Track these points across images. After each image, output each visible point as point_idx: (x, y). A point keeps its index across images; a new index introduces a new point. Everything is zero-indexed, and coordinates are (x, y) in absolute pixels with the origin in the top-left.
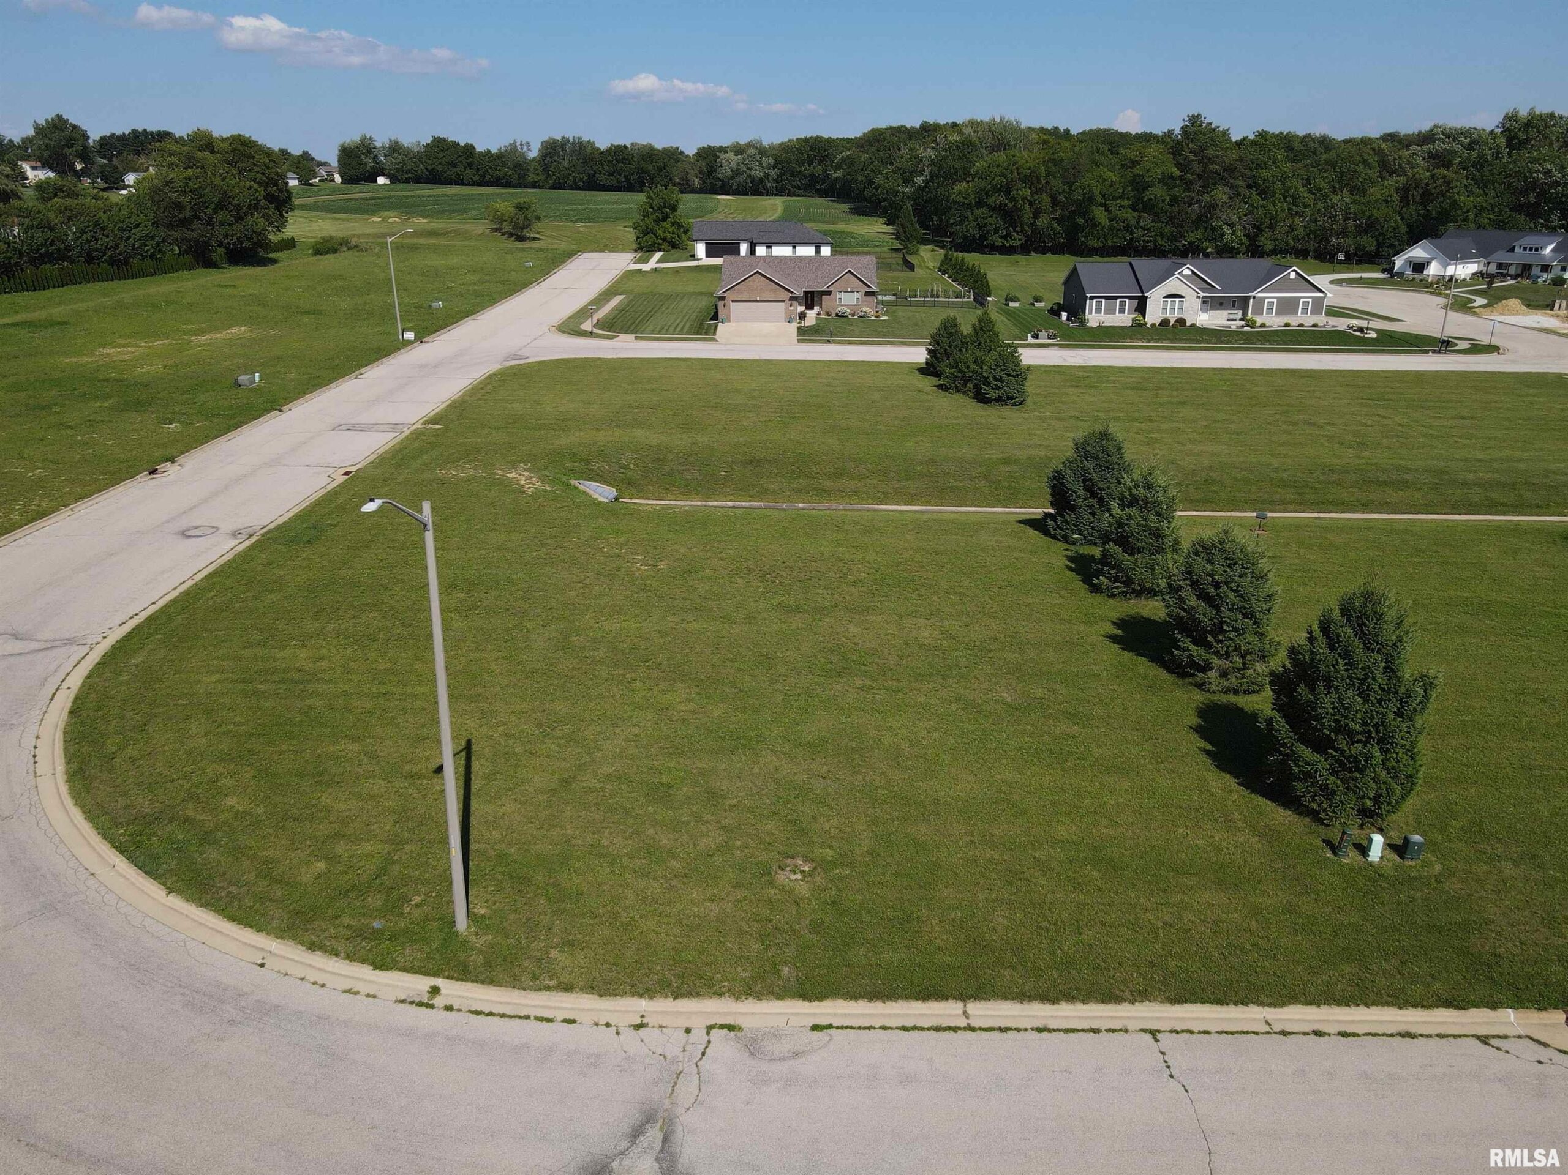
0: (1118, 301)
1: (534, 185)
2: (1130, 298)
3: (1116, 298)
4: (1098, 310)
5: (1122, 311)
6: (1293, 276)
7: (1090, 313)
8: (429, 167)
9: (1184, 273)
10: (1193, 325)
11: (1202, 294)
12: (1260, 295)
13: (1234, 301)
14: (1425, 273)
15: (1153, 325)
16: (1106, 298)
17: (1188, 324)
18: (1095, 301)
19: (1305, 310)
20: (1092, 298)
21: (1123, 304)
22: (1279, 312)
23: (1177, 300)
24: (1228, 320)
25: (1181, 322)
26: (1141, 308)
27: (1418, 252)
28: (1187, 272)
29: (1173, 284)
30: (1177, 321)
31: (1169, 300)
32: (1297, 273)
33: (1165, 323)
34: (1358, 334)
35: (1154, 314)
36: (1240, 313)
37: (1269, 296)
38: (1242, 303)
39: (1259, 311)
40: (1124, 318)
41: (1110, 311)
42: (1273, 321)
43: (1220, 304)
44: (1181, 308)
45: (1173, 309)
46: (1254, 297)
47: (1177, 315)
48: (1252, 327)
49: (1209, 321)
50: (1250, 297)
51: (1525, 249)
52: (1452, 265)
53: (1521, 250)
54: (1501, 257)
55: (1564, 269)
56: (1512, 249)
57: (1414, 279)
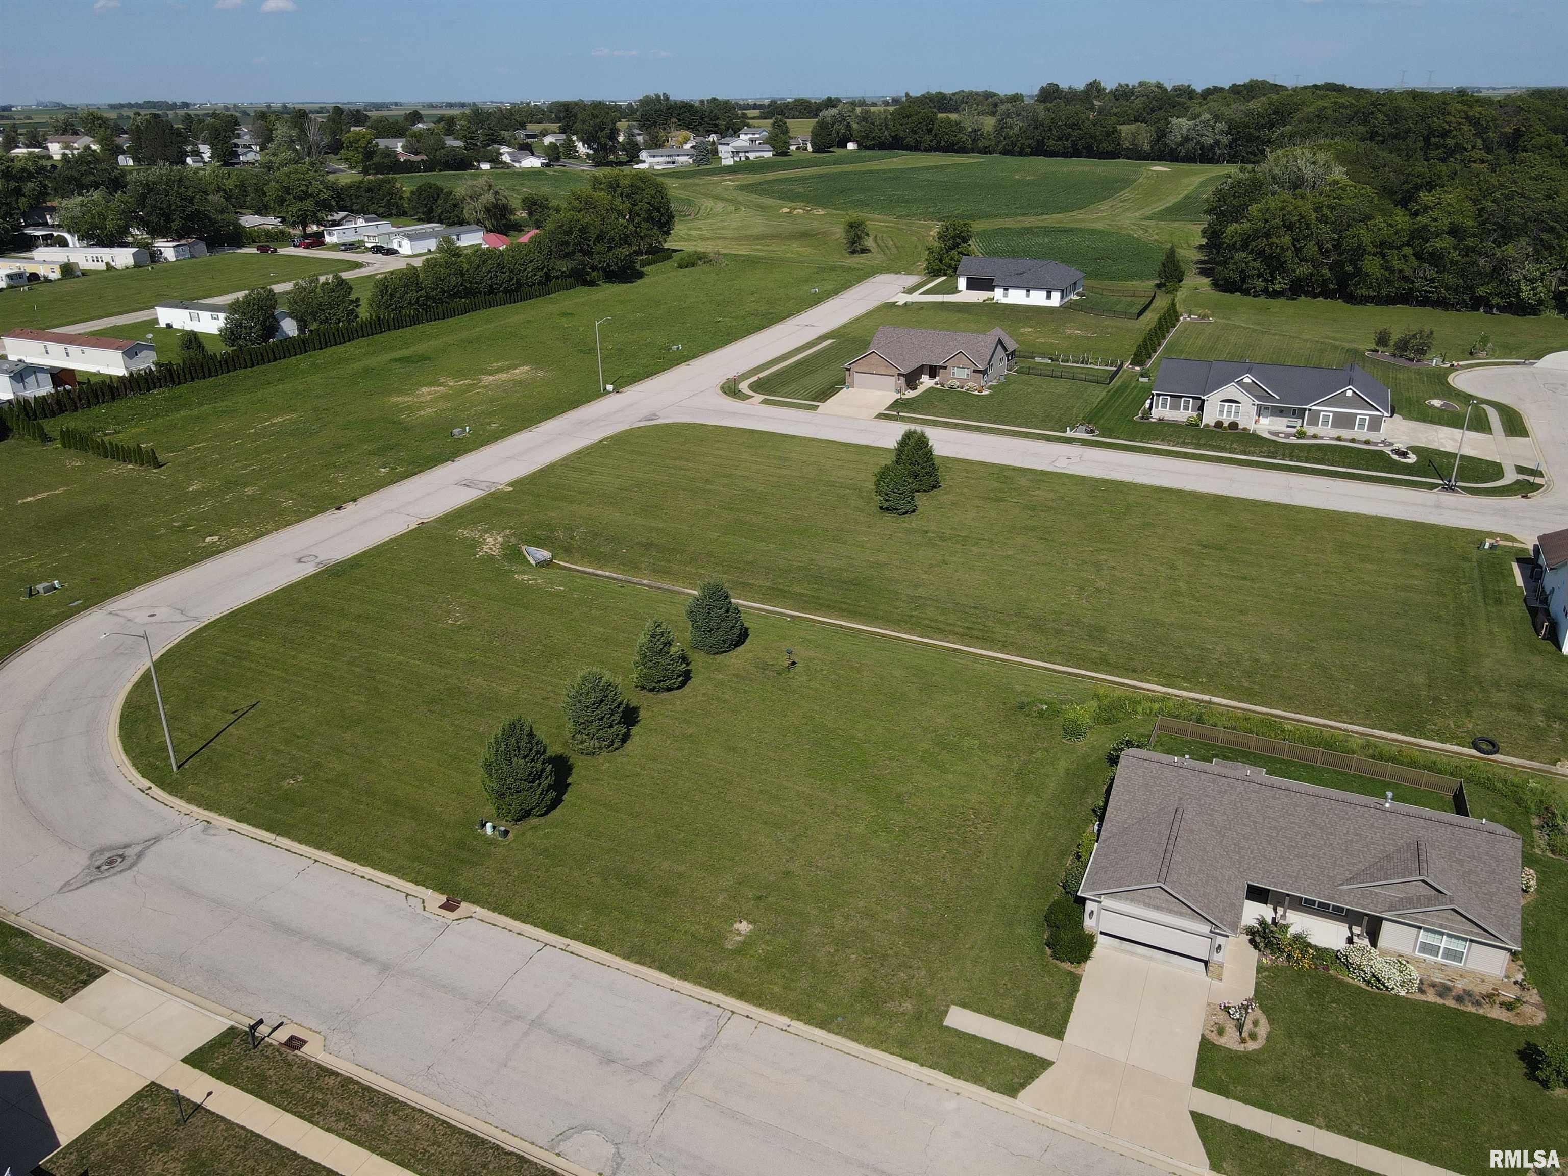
0: (1183, 400)
1: (985, 151)
2: (1193, 398)
3: (1181, 397)
4: (1164, 406)
5: (1185, 409)
6: (1349, 393)
7: (1157, 407)
8: (893, 134)
9: (1245, 381)
10: (1245, 429)
11: (1257, 402)
12: (1315, 407)
13: (1292, 410)
15: (1207, 425)
16: (1171, 396)
17: (1240, 427)
18: (1161, 397)
19: (1362, 426)
20: (1158, 395)
21: (1187, 402)
22: (1334, 425)
23: (1234, 405)
24: (1288, 427)
25: (1234, 425)
26: (1200, 408)
28: (1247, 380)
29: (1231, 390)
30: (1230, 425)
31: (1226, 404)
32: (1354, 392)
33: (1219, 424)
34: (1395, 457)
35: (1209, 418)
36: (1298, 421)
37: (1328, 411)
38: (1300, 414)
39: (1313, 422)
40: (1183, 415)
41: (1175, 407)
42: (1326, 434)
43: (1280, 412)
44: (1237, 413)
45: (1229, 412)
46: (1310, 410)
47: (1232, 418)
48: (1298, 438)
49: (1267, 426)
50: (1305, 409)
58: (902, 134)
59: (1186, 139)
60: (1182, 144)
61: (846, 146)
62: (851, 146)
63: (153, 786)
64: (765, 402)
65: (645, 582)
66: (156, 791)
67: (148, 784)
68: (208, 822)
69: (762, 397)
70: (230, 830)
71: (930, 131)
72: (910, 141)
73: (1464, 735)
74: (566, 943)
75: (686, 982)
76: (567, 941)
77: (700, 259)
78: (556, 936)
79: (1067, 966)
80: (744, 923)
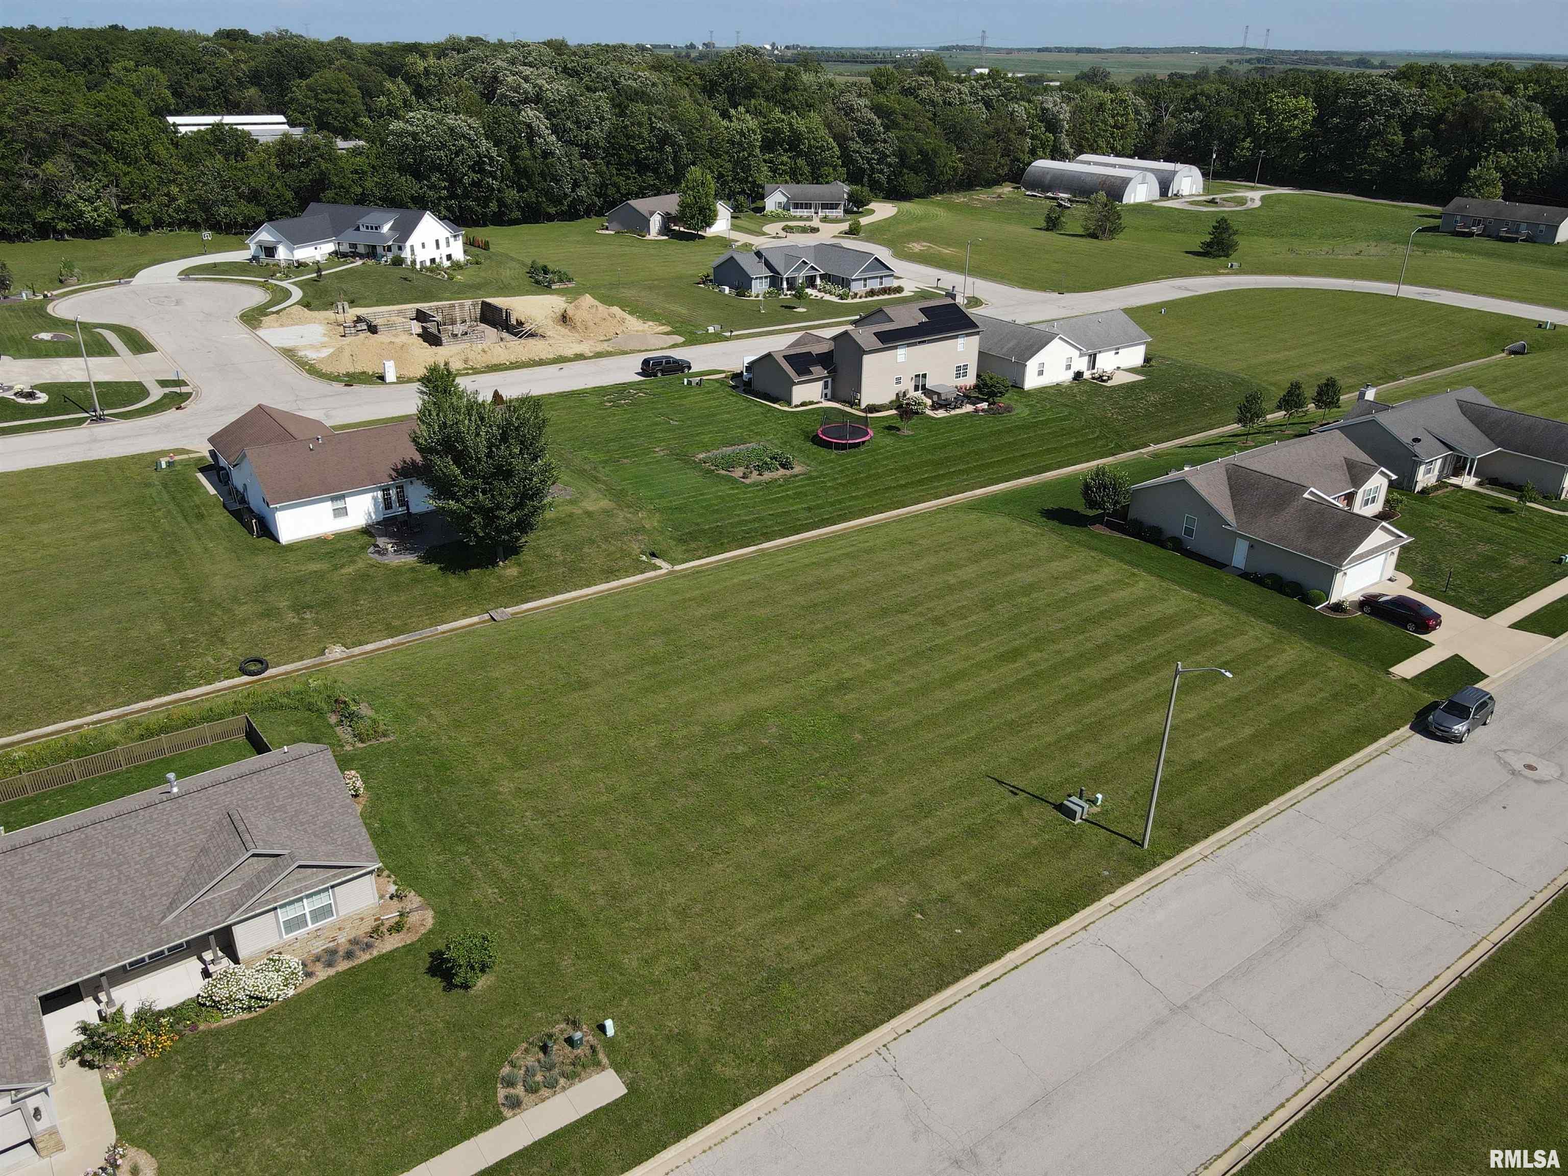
14: (276, 257)
27: (265, 235)
34: (22, 400)
51: (367, 228)
52: (298, 248)
53: (365, 229)
54: (350, 236)
55: (400, 248)
56: (358, 229)
57: (267, 264)
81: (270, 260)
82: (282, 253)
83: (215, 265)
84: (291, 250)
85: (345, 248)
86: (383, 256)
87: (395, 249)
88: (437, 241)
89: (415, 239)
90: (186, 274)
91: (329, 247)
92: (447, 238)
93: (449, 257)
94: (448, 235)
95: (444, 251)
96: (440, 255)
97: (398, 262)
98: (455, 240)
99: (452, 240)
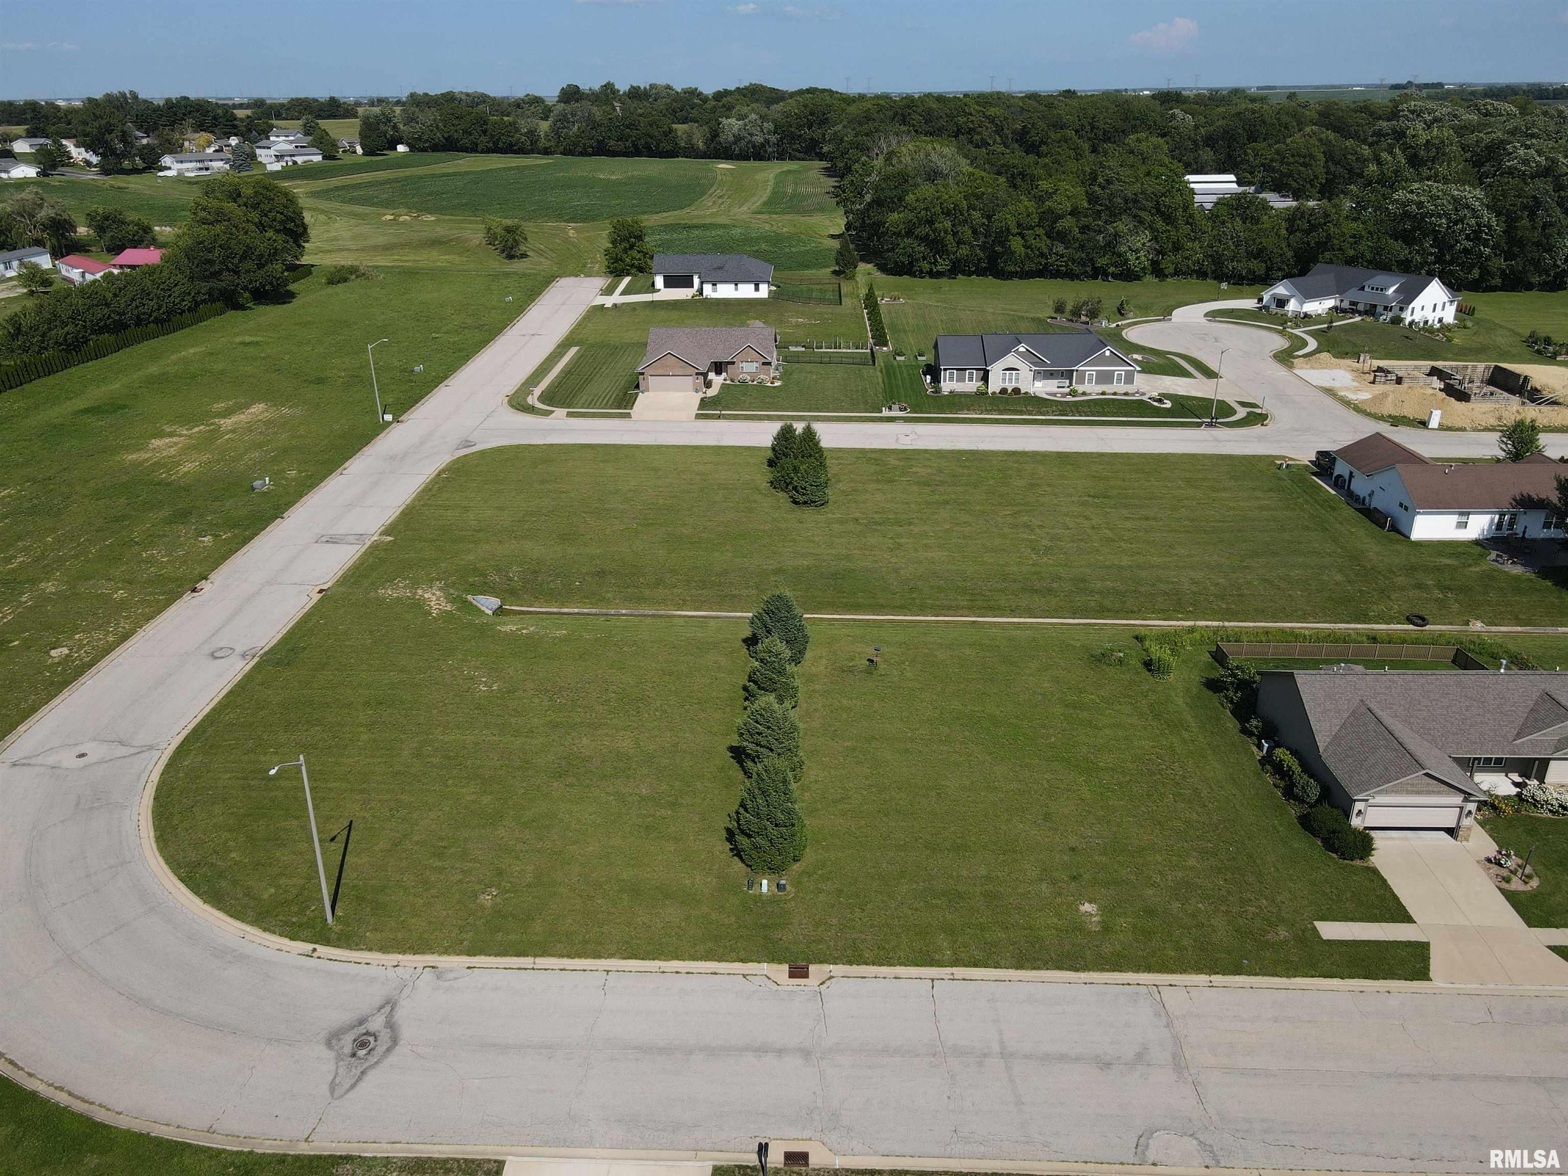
0: (967, 372)
2: (976, 370)
3: (966, 369)
4: (951, 379)
5: (971, 379)
6: (1108, 353)
7: (945, 381)
8: (446, 135)
9: (1020, 350)
10: (1026, 393)
11: (1034, 368)
12: (1080, 368)
13: (1062, 372)
14: (1286, 308)
15: (994, 393)
16: (957, 369)
17: (1022, 391)
18: (948, 372)
19: (1119, 381)
20: (945, 370)
21: (971, 374)
22: (1098, 382)
23: (1014, 372)
24: (1058, 387)
25: (1016, 391)
26: (985, 378)
27: (1281, 290)
28: (1022, 349)
29: (1010, 360)
30: (1013, 390)
31: (1008, 372)
32: (1111, 352)
33: (1004, 391)
34: (1156, 404)
35: (995, 385)
36: (1068, 381)
37: (1091, 370)
38: (1069, 375)
39: (1081, 381)
40: (971, 385)
41: (961, 379)
42: (1091, 389)
43: (1050, 375)
44: (1017, 379)
45: (1011, 379)
46: (1077, 371)
47: (1014, 385)
48: (1073, 396)
49: (1042, 388)
50: (1073, 370)
51: (1373, 289)
52: (1308, 302)
53: (1369, 290)
54: (1353, 294)
55: (1401, 309)
56: (1363, 288)
57: (1276, 313)
58: (456, 136)
59: (738, 139)
60: (735, 143)
61: (396, 149)
62: (401, 148)
63: (317, 946)
64: (569, 415)
65: (624, 612)
66: (322, 950)
67: (310, 947)
68: (433, 967)
69: (565, 411)
70: (469, 968)
71: (485, 132)
72: (465, 142)
73: (1397, 615)
74: (949, 972)
75: (1091, 973)
76: (949, 970)
77: (351, 273)
78: (934, 968)
79: (1358, 863)
80: (1086, 904)
81: (1279, 311)
82: (1292, 306)
83: (1232, 310)
84: (1302, 304)
85: (1346, 305)
86: (1382, 315)
87: (1396, 311)
88: (1435, 305)
89: (1417, 303)
90: (1212, 315)
91: (1330, 303)
92: (1445, 303)
93: (1440, 320)
94: (1446, 299)
95: (1439, 314)
96: (1432, 318)
97: (1397, 320)
98: (1451, 305)
99: (1448, 304)
